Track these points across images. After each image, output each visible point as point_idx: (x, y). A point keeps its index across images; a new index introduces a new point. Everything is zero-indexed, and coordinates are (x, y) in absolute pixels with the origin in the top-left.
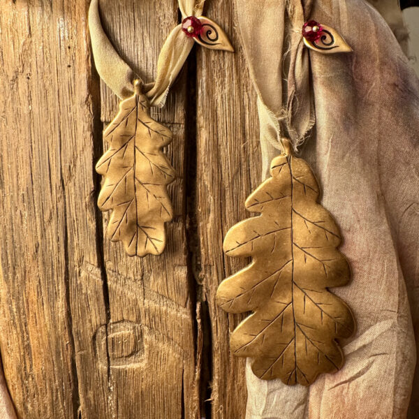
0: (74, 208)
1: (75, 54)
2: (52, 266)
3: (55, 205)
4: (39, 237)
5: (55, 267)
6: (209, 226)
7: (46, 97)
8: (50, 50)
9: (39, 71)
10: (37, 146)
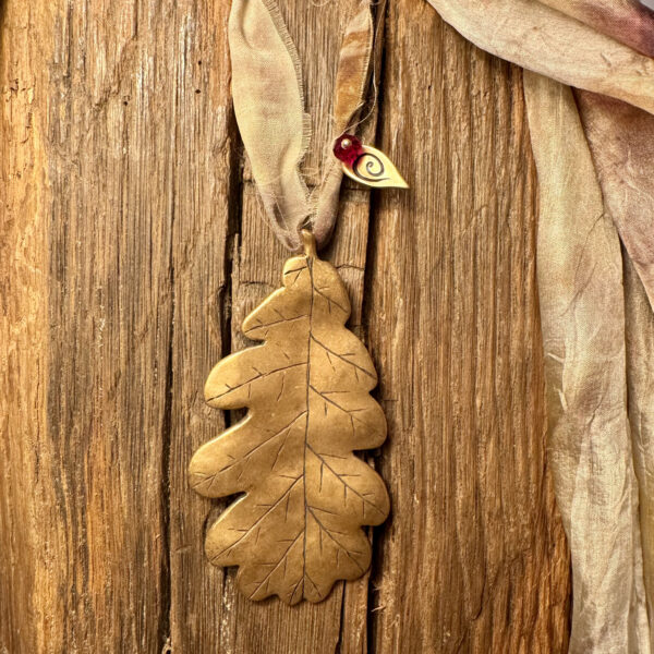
0: (187, 314)
1: (208, 73)
2: (142, 408)
3: (154, 309)
4: (123, 361)
5: (146, 411)
6: (396, 341)
7: (154, 136)
8: (166, 63)
9: (146, 93)
10: (131, 213)
